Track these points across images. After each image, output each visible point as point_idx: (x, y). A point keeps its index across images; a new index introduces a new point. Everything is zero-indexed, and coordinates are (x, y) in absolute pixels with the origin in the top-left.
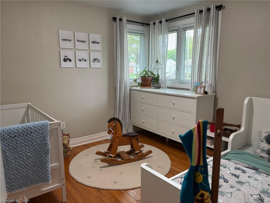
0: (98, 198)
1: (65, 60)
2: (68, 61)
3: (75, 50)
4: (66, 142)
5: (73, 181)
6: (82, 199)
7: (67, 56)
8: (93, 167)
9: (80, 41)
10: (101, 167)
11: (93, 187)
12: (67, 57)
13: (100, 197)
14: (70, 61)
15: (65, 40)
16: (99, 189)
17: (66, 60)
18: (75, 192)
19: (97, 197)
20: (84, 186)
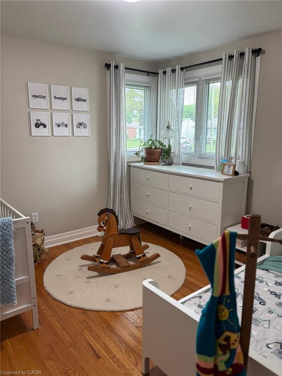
3: (52, 111)
4: (39, 242)
5: (49, 298)
8: (77, 277)
9: (58, 98)
10: (88, 278)
15: (37, 97)
16: (84, 310)
17: (39, 125)
19: (82, 321)
20: (64, 306)
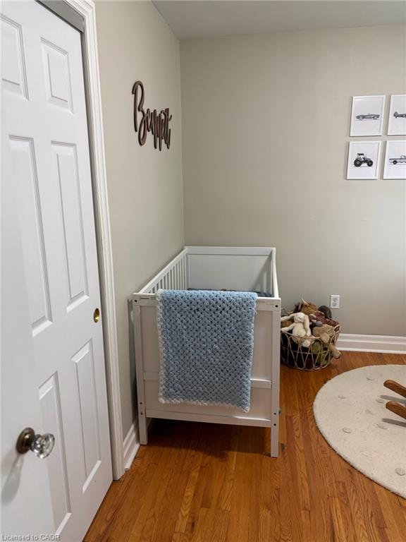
0: (341, 486)
1: (358, 163)
2: (365, 164)
3: (385, 138)
6: (307, 471)
7: (363, 154)
8: (368, 412)
9: (402, 116)
10: (385, 420)
11: (341, 457)
12: (362, 156)
13: (344, 487)
14: (370, 163)
15: (364, 117)
16: (353, 467)
17: (361, 163)
18: (302, 448)
19: (339, 482)
20: (327, 446)
